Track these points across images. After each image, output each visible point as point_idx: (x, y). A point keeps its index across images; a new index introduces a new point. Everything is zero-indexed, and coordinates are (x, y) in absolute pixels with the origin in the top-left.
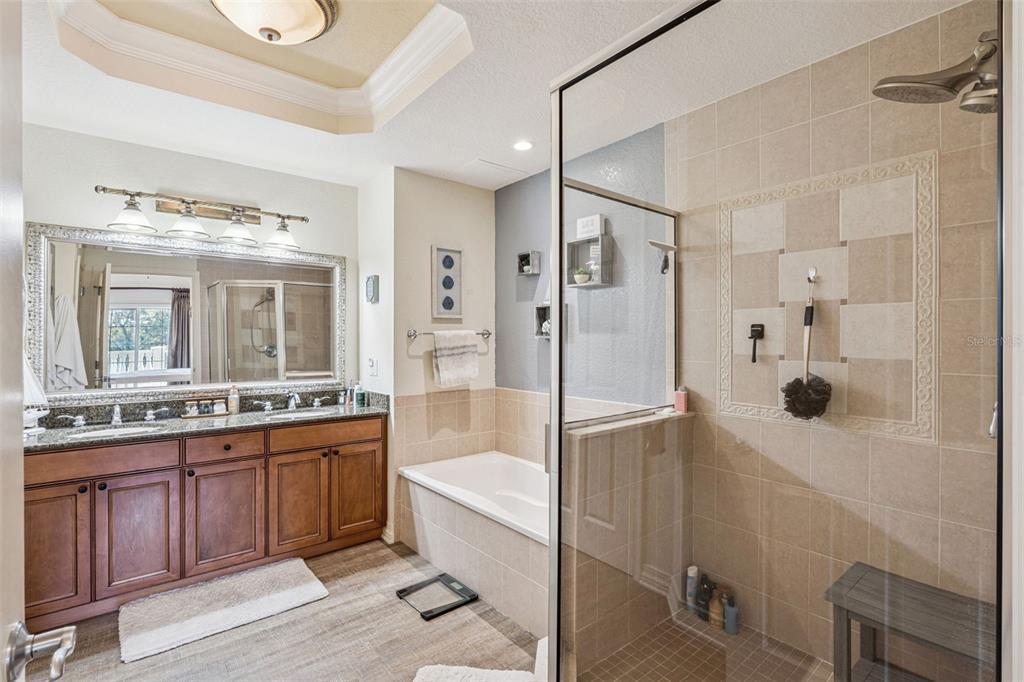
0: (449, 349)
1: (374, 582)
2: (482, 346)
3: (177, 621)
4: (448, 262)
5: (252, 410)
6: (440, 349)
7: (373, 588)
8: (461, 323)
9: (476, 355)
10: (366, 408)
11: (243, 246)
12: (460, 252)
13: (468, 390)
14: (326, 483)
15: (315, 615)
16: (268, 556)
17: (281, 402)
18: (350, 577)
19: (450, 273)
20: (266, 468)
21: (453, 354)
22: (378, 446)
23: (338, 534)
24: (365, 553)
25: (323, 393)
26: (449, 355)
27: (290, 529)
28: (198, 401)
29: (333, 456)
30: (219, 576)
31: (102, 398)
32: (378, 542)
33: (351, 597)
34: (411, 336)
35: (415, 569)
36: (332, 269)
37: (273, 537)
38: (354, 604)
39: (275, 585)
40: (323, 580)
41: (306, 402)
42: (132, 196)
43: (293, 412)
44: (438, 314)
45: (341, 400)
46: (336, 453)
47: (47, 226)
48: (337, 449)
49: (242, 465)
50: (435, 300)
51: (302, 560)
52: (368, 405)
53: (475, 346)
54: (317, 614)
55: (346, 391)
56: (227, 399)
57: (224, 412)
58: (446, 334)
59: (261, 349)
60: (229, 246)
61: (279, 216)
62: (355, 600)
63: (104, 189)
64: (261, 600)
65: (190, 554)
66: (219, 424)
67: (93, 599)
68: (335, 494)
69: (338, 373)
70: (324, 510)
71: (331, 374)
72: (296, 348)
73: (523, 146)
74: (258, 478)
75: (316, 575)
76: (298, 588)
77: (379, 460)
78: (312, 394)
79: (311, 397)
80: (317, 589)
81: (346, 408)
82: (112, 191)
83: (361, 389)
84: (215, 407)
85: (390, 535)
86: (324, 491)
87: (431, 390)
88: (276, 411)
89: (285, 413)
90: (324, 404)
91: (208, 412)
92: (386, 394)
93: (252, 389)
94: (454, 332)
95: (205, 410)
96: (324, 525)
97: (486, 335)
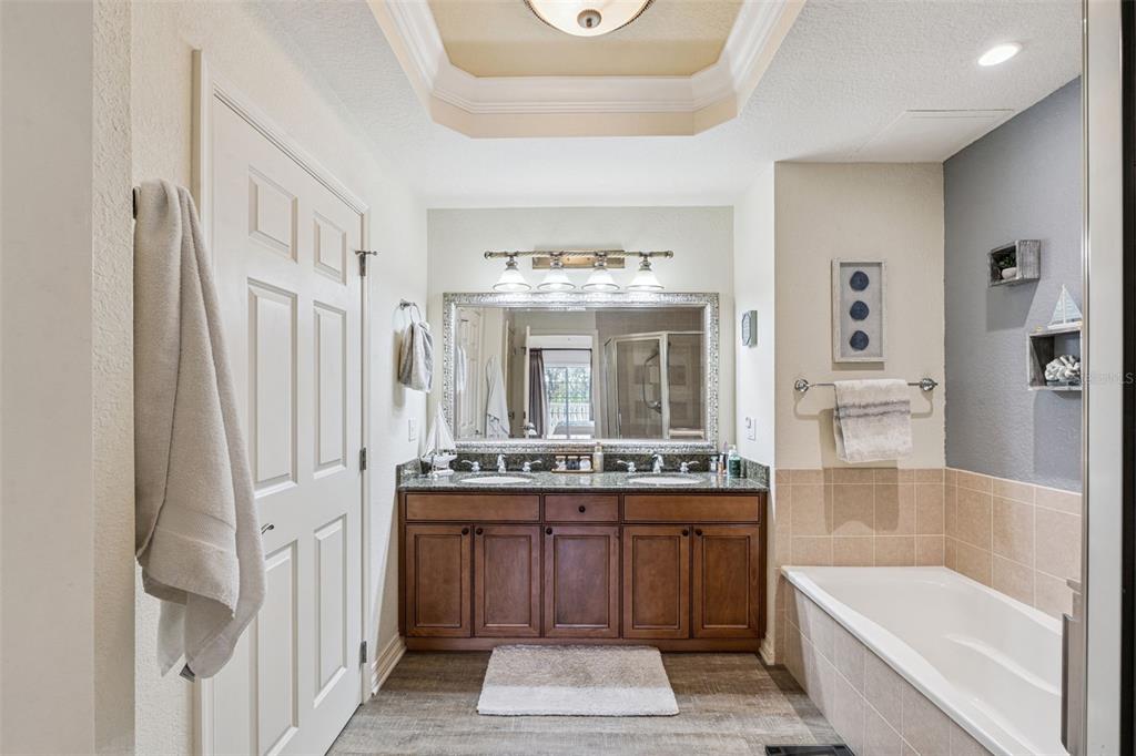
0: (860, 407)
1: (740, 716)
2: (918, 402)
3: (529, 684)
4: (859, 281)
5: (616, 470)
6: (845, 407)
7: (734, 726)
8: (882, 369)
9: (909, 417)
10: (742, 481)
11: (608, 293)
12: (879, 264)
13: (896, 468)
14: (687, 567)
15: (657, 736)
16: (621, 637)
17: (645, 464)
18: (709, 697)
19: (862, 296)
20: (620, 538)
21: (866, 415)
22: (754, 532)
23: (700, 633)
24: (733, 668)
25: (692, 457)
26: (858, 416)
27: (647, 612)
28: (567, 455)
29: (695, 536)
30: (576, 644)
31: (516, 446)
32: (754, 656)
33: (704, 728)
34: (801, 387)
35: (798, 718)
36: (703, 308)
37: (628, 617)
38: (707, 741)
39: (624, 677)
40: (677, 689)
41: (672, 465)
42: (511, 256)
43: (658, 476)
44: (843, 355)
45: (713, 466)
46: (699, 533)
47: (456, 294)
48: (701, 527)
49: (598, 530)
50: (838, 337)
51: (658, 652)
52: (745, 477)
53: (907, 403)
54: (660, 735)
55: (718, 455)
56: (591, 456)
57: (589, 469)
58: (857, 386)
59: (652, 405)
60: (594, 295)
61: (641, 254)
62: (709, 735)
63: (491, 254)
64: (606, 690)
65: (549, 613)
66: (584, 482)
67: (473, 636)
68: (697, 583)
69: (709, 434)
70: (685, 599)
71: (701, 433)
72: (685, 404)
73: (999, 54)
74: (612, 547)
75: (670, 678)
76: (646, 690)
77: (756, 551)
78: (679, 456)
79: (679, 461)
80: (666, 700)
81: (718, 479)
82: (497, 254)
83: (735, 456)
84: (581, 464)
85: (769, 653)
86: (685, 577)
87: (832, 464)
88: (639, 474)
89: (649, 476)
90: (692, 469)
91: (574, 468)
92: (765, 464)
93: (616, 447)
94: (870, 382)
95: (573, 467)
96: (684, 618)
97: (928, 386)
